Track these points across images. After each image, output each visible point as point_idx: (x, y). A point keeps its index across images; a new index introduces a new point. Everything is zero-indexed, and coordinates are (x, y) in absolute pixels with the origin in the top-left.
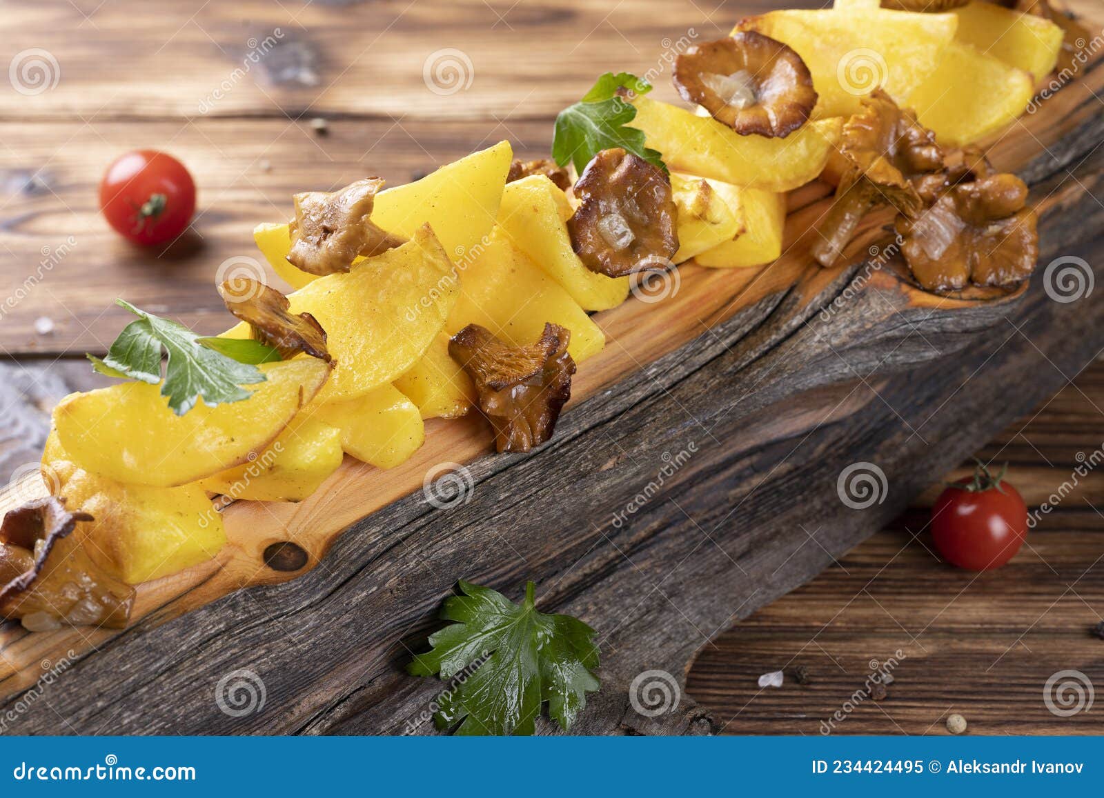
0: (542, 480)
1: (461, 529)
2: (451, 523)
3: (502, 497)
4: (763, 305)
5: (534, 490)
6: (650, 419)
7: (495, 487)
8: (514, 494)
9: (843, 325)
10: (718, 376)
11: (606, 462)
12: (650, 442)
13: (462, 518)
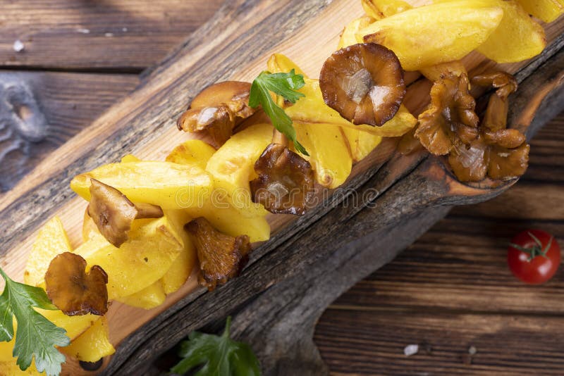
0: (233, 294)
1: (187, 327)
2: (182, 324)
3: (210, 306)
4: (368, 173)
5: (228, 300)
6: (296, 251)
7: (207, 301)
8: (216, 305)
9: (410, 199)
10: (337, 223)
11: (269, 282)
12: (295, 271)
13: (188, 321)
